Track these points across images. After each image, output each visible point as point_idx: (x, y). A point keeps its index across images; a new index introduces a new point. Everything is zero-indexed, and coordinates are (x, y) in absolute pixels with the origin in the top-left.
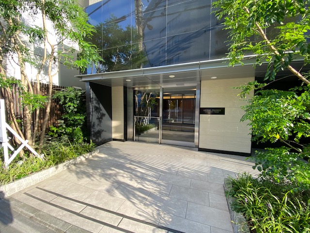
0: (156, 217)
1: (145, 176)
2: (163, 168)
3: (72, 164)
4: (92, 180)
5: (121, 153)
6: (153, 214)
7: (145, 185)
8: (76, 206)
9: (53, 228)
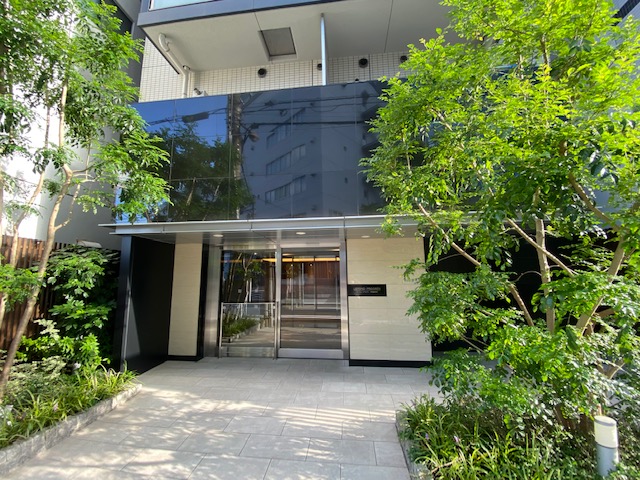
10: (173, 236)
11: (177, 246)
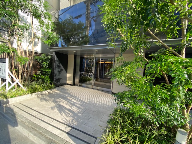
0: (70, 122)
1: (75, 104)
2: (86, 101)
3: (40, 94)
4: (47, 103)
5: (68, 91)
6: (69, 121)
7: (73, 108)
8: (35, 113)
9: (20, 120)
10: (68, 51)
11: (69, 55)
